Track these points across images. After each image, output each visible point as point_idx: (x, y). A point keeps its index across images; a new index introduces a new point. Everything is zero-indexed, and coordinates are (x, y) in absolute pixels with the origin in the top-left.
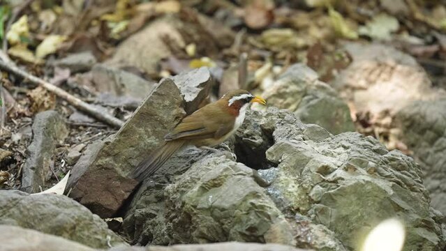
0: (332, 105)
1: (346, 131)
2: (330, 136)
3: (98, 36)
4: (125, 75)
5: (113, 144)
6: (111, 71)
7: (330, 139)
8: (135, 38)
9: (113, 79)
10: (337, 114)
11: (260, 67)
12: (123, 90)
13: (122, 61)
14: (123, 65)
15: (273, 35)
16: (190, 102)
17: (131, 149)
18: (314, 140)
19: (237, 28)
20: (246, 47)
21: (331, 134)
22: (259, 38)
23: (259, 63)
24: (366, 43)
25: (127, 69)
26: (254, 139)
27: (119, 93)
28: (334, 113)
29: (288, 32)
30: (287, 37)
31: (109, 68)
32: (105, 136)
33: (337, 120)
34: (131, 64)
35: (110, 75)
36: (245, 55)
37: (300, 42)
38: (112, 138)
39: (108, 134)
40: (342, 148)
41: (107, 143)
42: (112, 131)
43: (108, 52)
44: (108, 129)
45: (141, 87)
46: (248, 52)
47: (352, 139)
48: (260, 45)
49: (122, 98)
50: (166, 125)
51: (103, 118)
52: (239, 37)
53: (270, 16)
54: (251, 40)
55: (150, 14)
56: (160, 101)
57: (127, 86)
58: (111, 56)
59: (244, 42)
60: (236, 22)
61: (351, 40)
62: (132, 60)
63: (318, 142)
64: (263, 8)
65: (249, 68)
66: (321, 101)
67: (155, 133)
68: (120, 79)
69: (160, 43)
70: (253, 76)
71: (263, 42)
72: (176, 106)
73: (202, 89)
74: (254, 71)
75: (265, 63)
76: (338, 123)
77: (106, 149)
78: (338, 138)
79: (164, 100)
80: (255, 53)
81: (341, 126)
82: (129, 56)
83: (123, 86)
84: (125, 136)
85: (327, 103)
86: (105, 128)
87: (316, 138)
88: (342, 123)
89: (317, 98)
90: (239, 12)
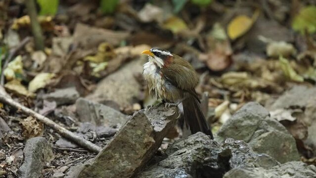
0: (280, 138)
1: (292, 160)
2: (278, 164)
3: (82, 74)
4: (104, 108)
5: (92, 166)
6: (92, 104)
7: (277, 166)
8: (113, 76)
9: (94, 111)
10: (284, 146)
11: (219, 104)
12: (102, 121)
13: (101, 97)
14: (103, 99)
15: (231, 77)
16: (158, 132)
17: (107, 171)
18: (264, 168)
19: (201, 71)
20: (208, 87)
21: (279, 163)
22: (219, 79)
23: (219, 100)
24: (311, 85)
25: (105, 103)
26: (213, 165)
27: (99, 123)
28: (282, 145)
29: (244, 75)
30: (243, 79)
31: (90, 102)
32: (85, 159)
33: (285, 151)
34: (109, 99)
35: (91, 107)
36: (207, 93)
37: (254, 83)
38: (91, 162)
39: (88, 158)
40: (288, 175)
41: (87, 166)
42: (91, 156)
43: (90, 88)
44: (88, 154)
45: (117, 119)
46: (210, 91)
47: (297, 167)
48: (220, 86)
49: (100, 128)
50: (137, 152)
51: (84, 144)
52: (202, 78)
53: (229, 60)
54: (212, 80)
55: (126, 56)
56: (133, 131)
57: (105, 118)
58: (92, 92)
59: (206, 82)
60: (200, 65)
61: (298, 83)
62: (110, 96)
63: (267, 169)
64: (223, 54)
65: (210, 104)
66: (271, 134)
67: (128, 157)
68: (100, 111)
69: (133, 82)
70: (213, 111)
71: (222, 82)
72: (146, 135)
73: (169, 121)
74: (214, 107)
75: (224, 101)
76: (285, 153)
77: (86, 170)
78: (284, 166)
79: (136, 130)
80: (215, 91)
81: (287, 156)
82: (107, 92)
83: (102, 117)
84: (102, 160)
85: (276, 135)
86: (86, 153)
87: (266, 166)
88: (288, 153)
89: (267, 131)
90: (202, 57)
